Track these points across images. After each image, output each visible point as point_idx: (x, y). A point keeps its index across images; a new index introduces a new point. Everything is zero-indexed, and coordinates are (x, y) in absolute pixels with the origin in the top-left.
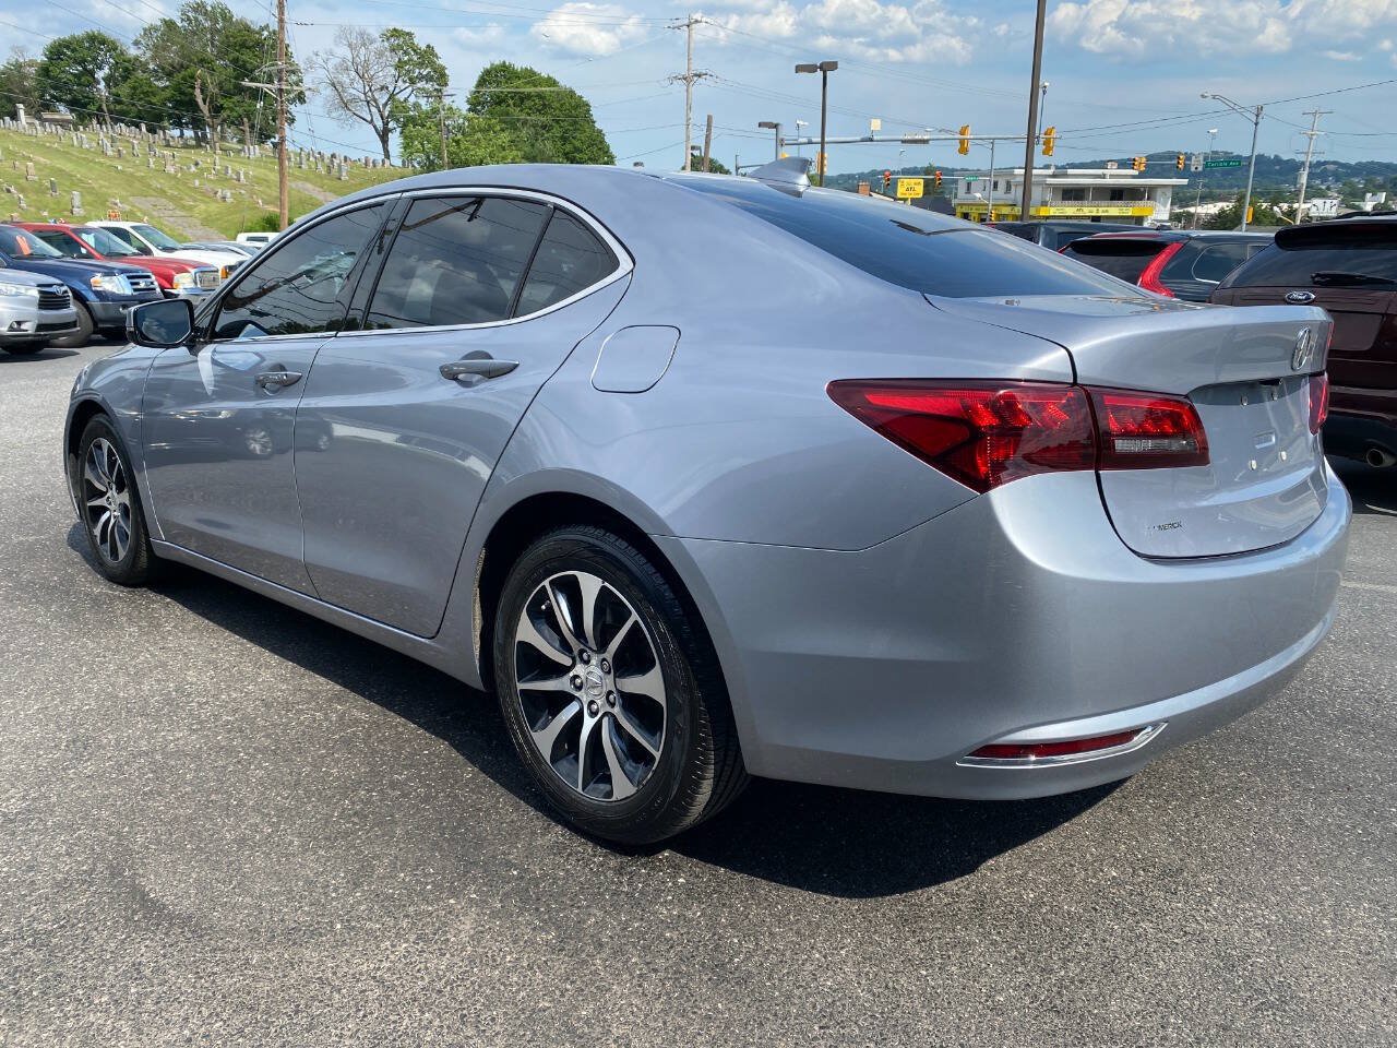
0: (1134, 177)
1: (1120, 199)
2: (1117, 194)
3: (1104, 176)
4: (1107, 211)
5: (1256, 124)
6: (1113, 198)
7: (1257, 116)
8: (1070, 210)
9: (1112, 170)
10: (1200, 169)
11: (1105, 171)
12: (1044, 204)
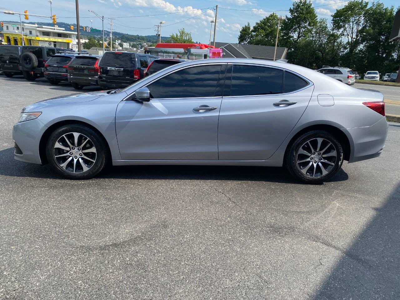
0: (63, 30)
1: (61, 37)
2: (60, 35)
3: (55, 29)
4: (58, 40)
5: (103, 21)
6: (59, 36)
7: (103, 18)
8: (46, 38)
9: (56, 27)
10: (90, 31)
11: (55, 28)
12: (37, 36)
